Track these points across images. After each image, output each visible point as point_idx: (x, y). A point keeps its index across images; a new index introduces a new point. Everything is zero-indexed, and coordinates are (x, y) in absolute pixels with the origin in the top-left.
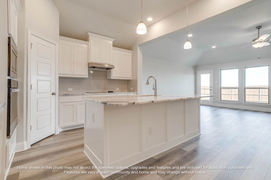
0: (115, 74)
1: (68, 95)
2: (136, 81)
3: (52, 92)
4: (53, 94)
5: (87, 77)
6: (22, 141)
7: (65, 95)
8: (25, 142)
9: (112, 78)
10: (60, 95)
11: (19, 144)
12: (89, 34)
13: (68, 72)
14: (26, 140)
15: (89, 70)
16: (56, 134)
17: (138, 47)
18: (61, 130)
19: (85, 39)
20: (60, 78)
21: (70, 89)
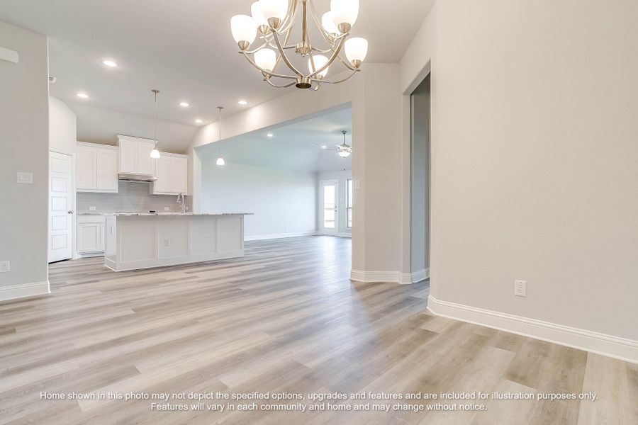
1: (89, 214)
2: (191, 197)
3: (68, 210)
4: (69, 213)
5: (117, 192)
7: (85, 214)
9: (155, 193)
10: (77, 215)
12: (119, 136)
13: (89, 187)
15: (119, 183)
16: (74, 259)
17: (194, 150)
18: (80, 256)
19: (113, 142)
20: (77, 193)
21: (94, 208)
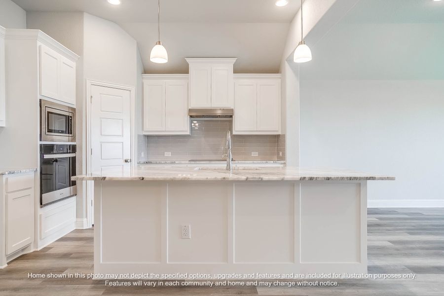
0: (240, 126)
3: (125, 159)
4: (126, 161)
5: (188, 133)
6: (82, 217)
7: (147, 163)
8: (85, 219)
9: (234, 133)
10: (139, 163)
11: (79, 220)
12: (188, 60)
14: (87, 217)
15: (191, 122)
17: (286, 62)
21: (168, 154)
